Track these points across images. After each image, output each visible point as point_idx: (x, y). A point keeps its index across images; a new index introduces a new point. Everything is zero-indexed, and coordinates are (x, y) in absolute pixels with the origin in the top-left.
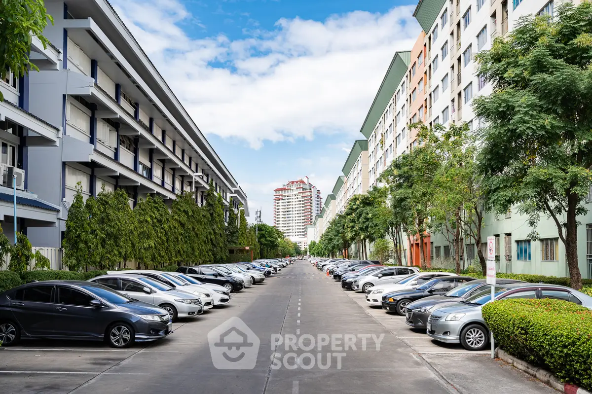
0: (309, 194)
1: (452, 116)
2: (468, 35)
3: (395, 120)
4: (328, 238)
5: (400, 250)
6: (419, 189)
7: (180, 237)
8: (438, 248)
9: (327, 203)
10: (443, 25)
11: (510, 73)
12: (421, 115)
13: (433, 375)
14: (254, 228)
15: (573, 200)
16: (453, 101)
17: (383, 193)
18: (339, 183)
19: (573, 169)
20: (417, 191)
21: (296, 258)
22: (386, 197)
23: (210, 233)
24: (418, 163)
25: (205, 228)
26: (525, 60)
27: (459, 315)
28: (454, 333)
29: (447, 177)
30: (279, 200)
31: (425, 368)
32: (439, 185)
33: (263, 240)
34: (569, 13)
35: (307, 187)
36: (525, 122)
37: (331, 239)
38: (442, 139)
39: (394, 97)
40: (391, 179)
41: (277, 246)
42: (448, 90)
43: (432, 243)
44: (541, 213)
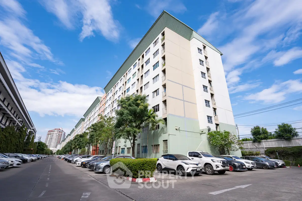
0: (61, 133)
1: (110, 115)
2: (116, 97)
3: (94, 114)
4: (65, 148)
5: (89, 152)
6: (98, 132)
7: (3, 142)
8: (101, 151)
9: (67, 137)
10: (111, 93)
11: (124, 106)
12: (102, 113)
13: (94, 179)
14: (36, 143)
15: (135, 136)
16: (110, 111)
17: (87, 133)
18: (73, 130)
19: (135, 129)
20: (97, 133)
21: (50, 156)
22: (88, 135)
23: (17, 142)
24: (99, 125)
25: (16, 140)
26: (127, 103)
27: (104, 164)
28: (101, 169)
29: (106, 129)
30: (49, 134)
31: (92, 178)
32: (104, 131)
33: (39, 147)
34: (137, 96)
35: (61, 131)
36: (125, 117)
37: (66, 148)
38: (106, 120)
39: (95, 108)
40: (90, 129)
41: (44, 150)
42: (110, 108)
43: (99, 149)
44: (127, 140)
